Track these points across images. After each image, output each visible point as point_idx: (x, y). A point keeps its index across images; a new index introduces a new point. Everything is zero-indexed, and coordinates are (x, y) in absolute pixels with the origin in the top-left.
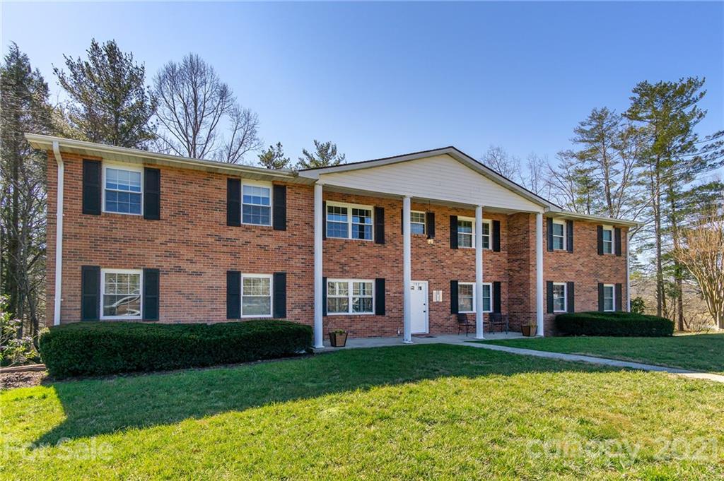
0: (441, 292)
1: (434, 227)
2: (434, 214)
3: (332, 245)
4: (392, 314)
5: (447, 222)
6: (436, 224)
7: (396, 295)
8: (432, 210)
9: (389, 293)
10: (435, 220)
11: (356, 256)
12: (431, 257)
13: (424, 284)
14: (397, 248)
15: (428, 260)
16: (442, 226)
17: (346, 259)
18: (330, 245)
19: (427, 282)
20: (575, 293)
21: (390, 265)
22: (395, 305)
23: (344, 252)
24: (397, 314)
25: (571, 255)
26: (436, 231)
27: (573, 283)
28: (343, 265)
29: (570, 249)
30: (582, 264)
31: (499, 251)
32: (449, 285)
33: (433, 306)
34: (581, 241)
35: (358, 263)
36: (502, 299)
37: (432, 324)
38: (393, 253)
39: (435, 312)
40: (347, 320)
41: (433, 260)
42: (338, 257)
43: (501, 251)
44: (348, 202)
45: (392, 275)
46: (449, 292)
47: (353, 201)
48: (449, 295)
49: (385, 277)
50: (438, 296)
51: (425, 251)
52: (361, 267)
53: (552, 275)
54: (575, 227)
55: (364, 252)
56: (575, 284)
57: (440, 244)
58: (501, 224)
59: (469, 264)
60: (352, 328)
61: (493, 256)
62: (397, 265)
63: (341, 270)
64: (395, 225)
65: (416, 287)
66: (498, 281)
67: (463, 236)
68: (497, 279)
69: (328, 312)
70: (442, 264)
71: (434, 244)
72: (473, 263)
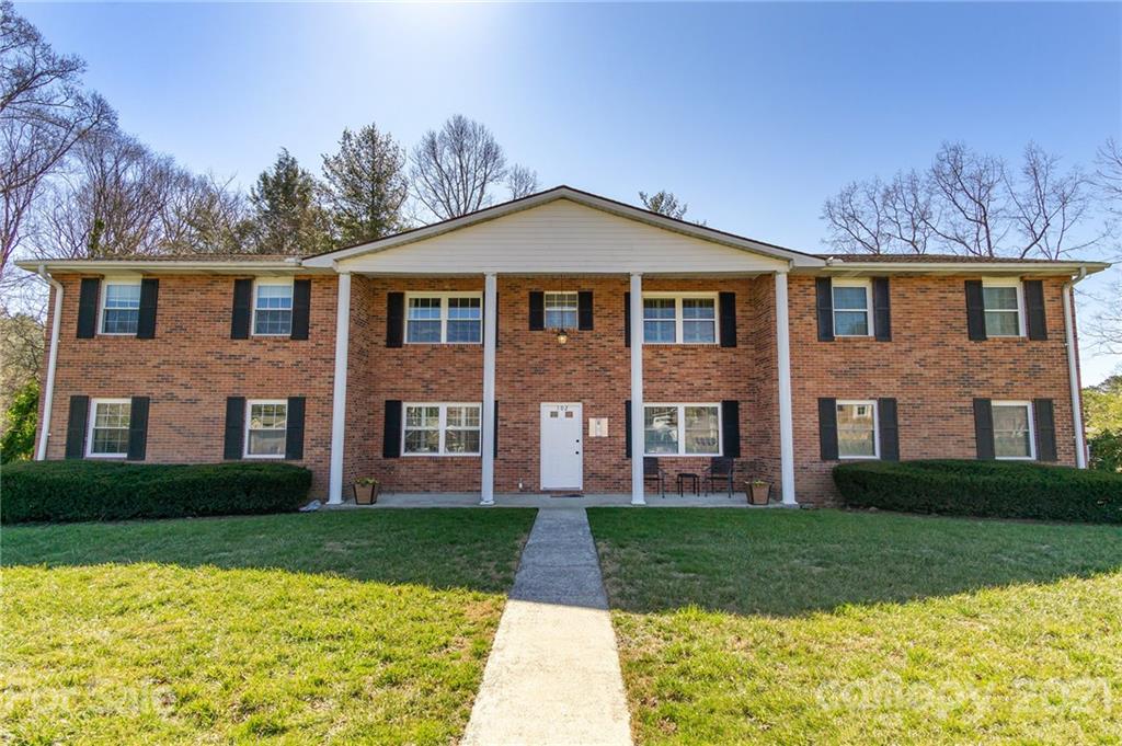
0: (605, 420)
1: (591, 313)
2: (591, 294)
3: (412, 354)
4: (511, 457)
5: (619, 305)
6: (595, 309)
7: (518, 426)
8: (586, 287)
9: (505, 423)
10: (594, 303)
11: (449, 369)
12: (586, 363)
13: (577, 408)
14: (522, 352)
15: (579, 368)
16: (605, 312)
17: (433, 373)
18: (408, 355)
19: (580, 404)
20: (901, 421)
21: (507, 379)
22: (515, 442)
23: (431, 362)
24: (519, 457)
25: (887, 344)
26: (595, 320)
27: (893, 401)
28: (427, 383)
29: (884, 333)
30: (922, 363)
31: (735, 346)
32: (622, 409)
33: (591, 446)
34: (913, 316)
35: (453, 378)
36: (742, 432)
37: (589, 475)
38: (513, 360)
39: (593, 454)
40: (432, 464)
41: (590, 368)
42: (420, 370)
43: (740, 346)
44: (438, 290)
45: (511, 395)
46: (622, 420)
47: (446, 287)
48: (621, 426)
49: (499, 398)
50: (600, 428)
51: (573, 354)
52: (457, 384)
53: (835, 386)
54: (895, 290)
55: (463, 361)
56: (899, 402)
57: (604, 341)
58: (737, 297)
59: (665, 371)
60: (440, 477)
61: (720, 354)
62: (519, 379)
63: (423, 389)
64: (517, 316)
65: (562, 414)
66: (734, 398)
67: (659, 325)
68: (729, 397)
69: (406, 451)
70: (608, 373)
71: (591, 341)
72: (675, 369)
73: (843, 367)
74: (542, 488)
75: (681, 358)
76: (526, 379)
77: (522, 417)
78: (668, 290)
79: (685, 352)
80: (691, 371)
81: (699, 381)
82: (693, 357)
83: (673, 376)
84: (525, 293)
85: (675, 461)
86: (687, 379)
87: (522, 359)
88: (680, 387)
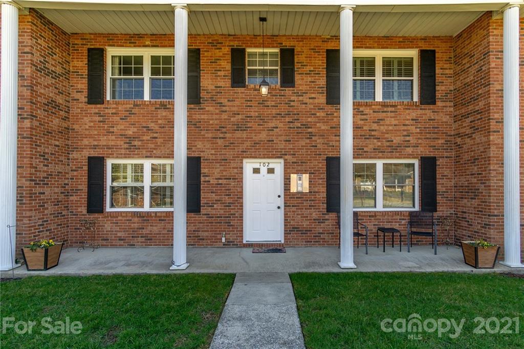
0: (306, 176)
1: (293, 70)
2: (293, 50)
3: (114, 111)
4: (214, 212)
5: (320, 62)
6: (297, 66)
7: (220, 181)
8: (288, 44)
9: (207, 179)
10: (296, 60)
11: (152, 125)
12: (287, 120)
13: (278, 165)
14: (224, 109)
15: (281, 125)
16: (308, 69)
17: (135, 130)
18: (110, 111)
19: (282, 161)
21: (210, 135)
22: (218, 198)
23: (133, 119)
24: (222, 212)
26: (297, 77)
28: (130, 140)
31: (434, 103)
32: (322, 166)
33: (291, 200)
35: (155, 135)
36: (439, 187)
37: (290, 229)
38: (215, 117)
39: (294, 209)
40: (136, 219)
41: (291, 125)
42: (122, 127)
43: (439, 104)
44: (139, 46)
45: (213, 152)
46: (324, 176)
47: (148, 43)
48: (322, 182)
49: (202, 154)
50: (301, 183)
51: (274, 112)
52: (159, 141)
57: (305, 99)
58: (437, 55)
59: (365, 128)
60: (144, 231)
61: (420, 112)
62: (221, 135)
63: (126, 146)
64: (219, 73)
65: (264, 170)
66: (432, 155)
68: (428, 153)
69: (112, 206)
70: (310, 130)
71: (292, 98)
72: (375, 126)
74: (244, 242)
75: (381, 115)
76: (228, 135)
77: (224, 173)
78: (370, 48)
79: (385, 109)
80: (391, 128)
81: (397, 138)
82: (393, 114)
83: (373, 133)
84: (226, 50)
85: (374, 215)
86: (386, 136)
87: (225, 116)
88: (379, 144)
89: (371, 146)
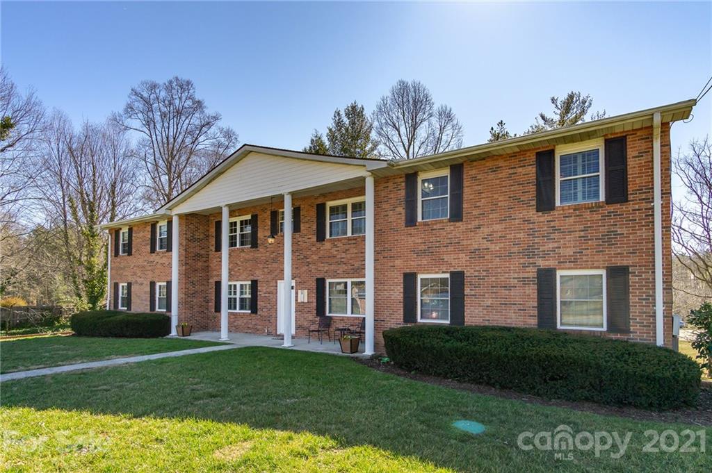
0: (306, 291)
1: (300, 221)
2: (300, 209)
4: (263, 314)
5: (314, 213)
6: (302, 218)
7: (266, 295)
8: (297, 204)
9: (260, 293)
10: (301, 214)
11: (238, 262)
12: (297, 254)
14: (268, 250)
16: (306, 219)
17: (232, 265)
19: (294, 281)
20: (467, 291)
21: (261, 266)
22: (265, 305)
24: (267, 314)
25: (458, 224)
26: (302, 225)
27: (462, 273)
29: (457, 215)
30: (489, 238)
32: (314, 284)
33: (298, 307)
34: (483, 195)
35: (240, 268)
37: (298, 326)
38: (264, 255)
39: (300, 313)
41: (299, 257)
45: (263, 277)
46: (315, 291)
48: (314, 295)
49: (258, 278)
50: (304, 296)
52: (241, 271)
53: (416, 263)
54: (468, 173)
55: (243, 257)
56: (467, 274)
57: (306, 239)
59: (338, 257)
60: (236, 324)
62: (266, 266)
63: (229, 274)
64: (265, 228)
70: (308, 260)
71: (299, 240)
72: (344, 255)
73: (422, 247)
74: (278, 333)
75: (348, 246)
76: (269, 266)
77: (268, 290)
78: (341, 199)
79: (350, 242)
80: (353, 255)
81: (358, 263)
82: (354, 245)
83: (343, 260)
84: (269, 213)
85: (342, 319)
86: (350, 261)
87: (268, 254)
88: (346, 267)
89: (341, 270)
